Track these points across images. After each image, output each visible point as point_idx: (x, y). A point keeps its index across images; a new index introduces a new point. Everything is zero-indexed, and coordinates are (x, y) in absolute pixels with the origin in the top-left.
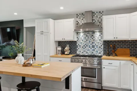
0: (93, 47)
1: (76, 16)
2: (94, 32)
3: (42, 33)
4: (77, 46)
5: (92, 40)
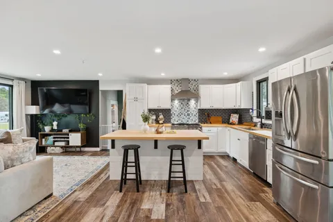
0: (188, 115)
2: (189, 100)
3: (136, 99)
4: (171, 115)
5: (187, 109)
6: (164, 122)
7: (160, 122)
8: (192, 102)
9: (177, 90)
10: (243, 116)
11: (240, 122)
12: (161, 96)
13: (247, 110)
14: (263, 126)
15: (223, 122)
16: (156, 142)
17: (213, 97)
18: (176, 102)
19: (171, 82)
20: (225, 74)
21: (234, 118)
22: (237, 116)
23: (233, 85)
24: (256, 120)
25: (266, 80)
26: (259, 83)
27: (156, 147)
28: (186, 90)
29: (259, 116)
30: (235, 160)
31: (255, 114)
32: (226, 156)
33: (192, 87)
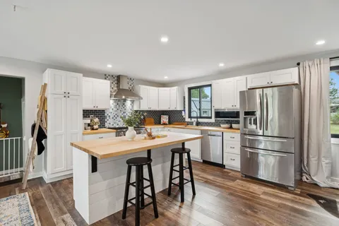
1: (104, 77)
2: (125, 100)
3: (67, 95)
4: (105, 117)
5: (123, 110)
6: (100, 127)
7: (96, 127)
8: (128, 103)
11: (170, 123)
12: (98, 93)
13: (181, 111)
14: (199, 124)
20: (166, 78)
21: (165, 119)
22: (167, 117)
26: (190, 89)
31: (187, 115)
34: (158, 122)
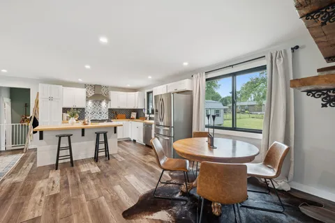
0: (100, 113)
2: (101, 102)
3: (51, 99)
4: (85, 113)
5: (99, 108)
6: (79, 120)
8: (104, 104)
9: (92, 93)
10: (139, 114)
11: (137, 118)
12: (77, 97)
13: (142, 110)
14: (150, 119)
15: (126, 118)
16: (83, 130)
17: (120, 100)
18: (90, 102)
19: (85, 86)
20: (128, 86)
21: (134, 115)
22: (135, 113)
23: (134, 93)
24: (146, 115)
25: (152, 92)
26: (148, 93)
27: (83, 135)
28: (98, 93)
29: (148, 113)
30: (135, 141)
31: (146, 112)
32: (129, 140)
33: (103, 92)
34: (129, 117)
